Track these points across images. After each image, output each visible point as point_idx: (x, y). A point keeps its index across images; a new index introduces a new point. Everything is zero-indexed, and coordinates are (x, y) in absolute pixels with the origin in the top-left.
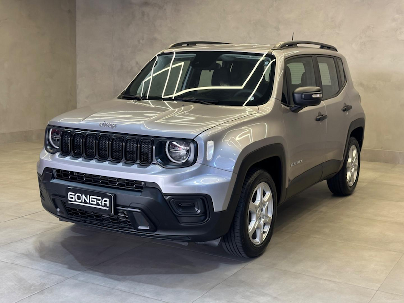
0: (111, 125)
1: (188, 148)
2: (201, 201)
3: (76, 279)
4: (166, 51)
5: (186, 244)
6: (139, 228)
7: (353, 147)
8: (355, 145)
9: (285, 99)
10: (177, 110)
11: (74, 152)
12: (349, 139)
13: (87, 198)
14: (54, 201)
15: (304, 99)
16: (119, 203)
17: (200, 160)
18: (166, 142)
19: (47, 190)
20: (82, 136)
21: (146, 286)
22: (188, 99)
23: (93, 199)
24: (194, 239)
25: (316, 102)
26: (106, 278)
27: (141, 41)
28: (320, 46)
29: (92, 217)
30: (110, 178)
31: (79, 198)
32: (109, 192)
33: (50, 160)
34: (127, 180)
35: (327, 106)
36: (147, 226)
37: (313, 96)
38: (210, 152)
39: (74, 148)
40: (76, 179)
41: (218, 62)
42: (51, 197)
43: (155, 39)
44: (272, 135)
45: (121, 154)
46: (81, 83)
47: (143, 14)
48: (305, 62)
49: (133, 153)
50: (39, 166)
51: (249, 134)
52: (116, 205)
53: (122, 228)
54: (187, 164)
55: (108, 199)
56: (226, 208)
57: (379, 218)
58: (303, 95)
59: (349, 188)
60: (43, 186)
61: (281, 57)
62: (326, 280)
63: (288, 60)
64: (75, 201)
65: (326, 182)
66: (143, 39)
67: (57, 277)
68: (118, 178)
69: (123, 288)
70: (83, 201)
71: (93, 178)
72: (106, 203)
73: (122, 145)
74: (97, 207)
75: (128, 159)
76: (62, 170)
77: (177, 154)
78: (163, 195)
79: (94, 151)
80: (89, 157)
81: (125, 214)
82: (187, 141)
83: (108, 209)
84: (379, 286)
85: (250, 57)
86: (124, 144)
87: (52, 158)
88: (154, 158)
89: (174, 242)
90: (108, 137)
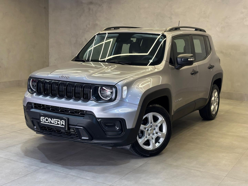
0: (66, 77)
1: (112, 91)
2: (119, 122)
3: (46, 169)
4: (101, 32)
5: (110, 148)
6: (83, 138)
7: (215, 90)
8: (217, 90)
9: (172, 61)
10: (106, 67)
11: (44, 93)
12: (212, 86)
13: (52, 120)
14: (32, 122)
15: (183, 61)
16: (70, 123)
17: (118, 98)
18: (99, 87)
19: (29, 115)
20: (49, 83)
21: (87, 173)
22: (113, 61)
23: (55, 121)
24: (115, 145)
25: (191, 63)
26: (63, 168)
27: (88, 26)
28: (195, 29)
29: (55, 131)
30: (65, 108)
31: (47, 120)
32: (65, 116)
33: (30, 97)
34: (75, 110)
35: (198, 66)
36: (87, 137)
37: (189, 60)
38: (125, 93)
39: (44, 91)
40: (45, 109)
41: (132, 39)
42: (31, 119)
43: (96, 25)
44: (164, 83)
45: (72, 94)
46: (52, 51)
47: (89, 9)
48: (185, 39)
49: (79, 93)
50: (24, 101)
51: (150, 83)
52: (69, 125)
53: (73, 138)
54: (111, 100)
55: (64, 121)
56: (134, 127)
57: (230, 134)
58: (183, 59)
59: (213, 115)
60: (26, 113)
61: (169, 36)
62: (195, 170)
63: (174, 38)
64: (45, 122)
65: (199, 112)
66: (89, 25)
67: (35, 167)
68: (70, 109)
69: (74, 174)
70: (50, 122)
71: (56, 108)
72: (63, 123)
73: (73, 89)
74: (58, 125)
75: (76, 97)
76: (37, 104)
77: (105, 95)
78: (96, 119)
79: (56, 92)
80: (53, 96)
81: (74, 130)
82: (111, 87)
83: (64, 127)
84: (227, 174)
85: (151, 36)
86: (74, 88)
87: (32, 96)
88: (91, 97)
89: (103, 146)
90: (64, 84)
